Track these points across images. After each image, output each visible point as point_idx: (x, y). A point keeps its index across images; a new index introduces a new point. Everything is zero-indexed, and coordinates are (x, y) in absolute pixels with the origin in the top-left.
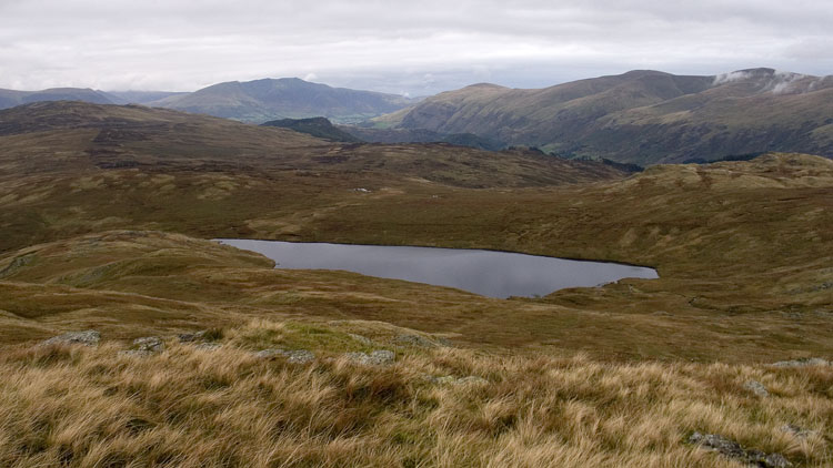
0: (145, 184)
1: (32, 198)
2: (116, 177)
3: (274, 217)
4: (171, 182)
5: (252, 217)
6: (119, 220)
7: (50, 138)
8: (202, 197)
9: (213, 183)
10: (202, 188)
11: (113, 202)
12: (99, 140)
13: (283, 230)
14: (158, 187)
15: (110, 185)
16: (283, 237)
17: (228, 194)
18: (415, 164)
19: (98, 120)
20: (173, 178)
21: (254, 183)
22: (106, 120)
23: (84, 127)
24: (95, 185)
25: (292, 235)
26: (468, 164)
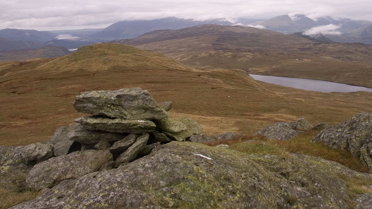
0: (221, 55)
1: (185, 59)
2: (213, 53)
3: (259, 68)
4: (231, 55)
5: (252, 67)
6: (209, 66)
7: (201, 39)
8: (239, 60)
9: (244, 56)
10: (240, 57)
11: (209, 61)
12: (218, 40)
13: (259, 71)
14: (226, 57)
15: (211, 56)
16: (257, 74)
17: (248, 59)
18: (339, 52)
19: (221, 32)
20: (232, 54)
21: (259, 56)
22: (225, 32)
23: (216, 35)
24: (206, 55)
25: (261, 73)
26: (362, 52)
